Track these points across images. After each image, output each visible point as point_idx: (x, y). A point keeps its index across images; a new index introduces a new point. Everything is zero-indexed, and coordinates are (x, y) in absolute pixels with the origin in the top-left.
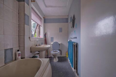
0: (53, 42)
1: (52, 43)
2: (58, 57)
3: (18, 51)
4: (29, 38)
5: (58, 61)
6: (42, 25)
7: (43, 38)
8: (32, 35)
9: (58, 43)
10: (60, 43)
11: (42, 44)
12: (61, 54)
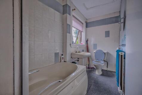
0: (96, 50)
1: (95, 52)
2: (102, 70)
3: (62, 55)
4: (70, 44)
5: (102, 75)
6: (84, 31)
7: (84, 44)
8: (73, 42)
9: (102, 51)
10: (106, 52)
11: (83, 51)
12: (107, 67)
